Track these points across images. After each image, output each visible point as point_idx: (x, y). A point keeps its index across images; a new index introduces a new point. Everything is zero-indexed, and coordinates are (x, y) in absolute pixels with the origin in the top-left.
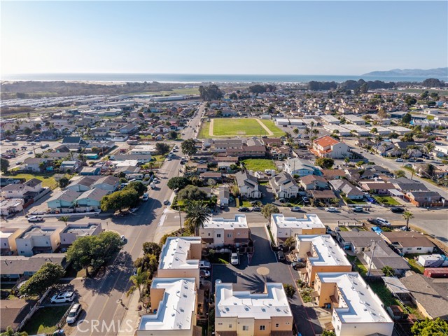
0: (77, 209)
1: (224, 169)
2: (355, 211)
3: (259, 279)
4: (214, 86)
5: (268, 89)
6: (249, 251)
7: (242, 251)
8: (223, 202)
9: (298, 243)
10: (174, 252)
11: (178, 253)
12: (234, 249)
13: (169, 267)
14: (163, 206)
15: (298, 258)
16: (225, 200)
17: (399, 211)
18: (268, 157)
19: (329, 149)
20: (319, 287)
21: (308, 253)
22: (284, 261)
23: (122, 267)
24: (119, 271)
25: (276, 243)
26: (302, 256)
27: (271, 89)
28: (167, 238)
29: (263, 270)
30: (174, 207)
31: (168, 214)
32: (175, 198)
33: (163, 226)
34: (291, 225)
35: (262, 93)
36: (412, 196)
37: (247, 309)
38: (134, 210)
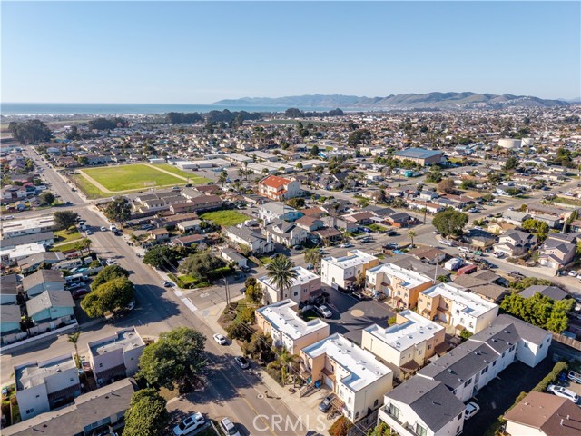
0: (32, 330)
1: (192, 229)
2: (364, 242)
3: (362, 321)
4: (36, 121)
5: (119, 124)
6: (327, 300)
7: (321, 303)
8: (240, 265)
9: (372, 277)
10: (283, 320)
11: (289, 320)
12: (315, 303)
13: (298, 335)
14: (166, 289)
15: (374, 292)
16: (243, 262)
17: (393, 234)
18: (225, 207)
19: (282, 190)
20: (428, 303)
21: (384, 284)
22: (365, 299)
23: (214, 365)
24: (216, 371)
25: (343, 286)
26: (378, 289)
27: (124, 123)
28: (256, 312)
29: (356, 313)
30: (187, 287)
31: (187, 296)
32: (170, 276)
33: (199, 309)
34: (350, 263)
35: (112, 129)
36: (391, 220)
37: (411, 337)
38: (132, 304)
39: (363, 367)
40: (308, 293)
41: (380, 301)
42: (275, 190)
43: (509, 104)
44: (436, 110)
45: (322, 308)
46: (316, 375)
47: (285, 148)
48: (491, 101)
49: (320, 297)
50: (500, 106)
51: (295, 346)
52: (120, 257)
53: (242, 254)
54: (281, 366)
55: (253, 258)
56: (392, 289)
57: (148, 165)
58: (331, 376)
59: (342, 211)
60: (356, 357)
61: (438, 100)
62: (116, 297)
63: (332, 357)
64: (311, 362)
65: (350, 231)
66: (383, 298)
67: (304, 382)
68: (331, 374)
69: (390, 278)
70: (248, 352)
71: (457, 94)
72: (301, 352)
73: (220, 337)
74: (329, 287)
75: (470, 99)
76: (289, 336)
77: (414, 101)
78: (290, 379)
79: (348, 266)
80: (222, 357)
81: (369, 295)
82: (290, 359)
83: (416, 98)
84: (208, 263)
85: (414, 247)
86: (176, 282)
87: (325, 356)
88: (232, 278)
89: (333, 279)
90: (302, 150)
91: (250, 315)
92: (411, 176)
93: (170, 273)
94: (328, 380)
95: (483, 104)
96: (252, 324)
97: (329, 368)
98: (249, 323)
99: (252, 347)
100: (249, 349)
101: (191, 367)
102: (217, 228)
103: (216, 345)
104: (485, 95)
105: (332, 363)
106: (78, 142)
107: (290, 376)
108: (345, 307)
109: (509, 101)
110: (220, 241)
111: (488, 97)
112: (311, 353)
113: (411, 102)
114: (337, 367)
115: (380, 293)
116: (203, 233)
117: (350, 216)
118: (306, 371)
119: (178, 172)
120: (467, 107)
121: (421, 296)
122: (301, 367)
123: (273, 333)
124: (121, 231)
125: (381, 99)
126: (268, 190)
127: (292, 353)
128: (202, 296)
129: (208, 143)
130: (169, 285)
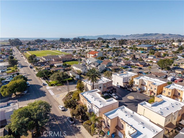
1: (59, 66)
3: (133, 101)
5: (44, 41)
6: (115, 92)
7: (113, 93)
8: (76, 77)
9: (136, 81)
10: (93, 98)
11: (96, 99)
12: (109, 92)
13: (102, 106)
14: (43, 86)
15: (138, 89)
16: (78, 76)
17: (140, 69)
18: (74, 60)
19: (96, 55)
20: (169, 93)
21: (142, 85)
22: (133, 91)
23: (55, 121)
24: (56, 124)
25: (122, 85)
26: (139, 87)
27: (46, 41)
28: (80, 94)
29: (130, 97)
30: (52, 85)
31: (51, 89)
32: (46, 82)
33: (55, 95)
34: (125, 76)
35: (42, 42)
36: (139, 64)
37: (168, 109)
38: (26, 92)
39: (143, 126)
40: (106, 88)
41: (141, 92)
42: (93, 56)
43: (171, 37)
44: (146, 38)
45: (113, 94)
46: (112, 129)
47: (97, 46)
48: (165, 36)
49: (112, 90)
50: (168, 37)
51: (99, 112)
52: (29, 75)
53: (78, 74)
54: (91, 124)
55: (82, 76)
56: (147, 87)
57: (50, 50)
58: (121, 131)
59: (119, 62)
60: (137, 119)
61: (147, 36)
62: (15, 87)
63: (122, 119)
64: (109, 122)
65: (123, 67)
66: (142, 91)
67: (105, 134)
68: (122, 130)
69: (145, 82)
70: (73, 115)
71: (153, 34)
72: (103, 115)
73: (62, 107)
74: (116, 86)
75: (157, 35)
76: (96, 106)
77: (139, 36)
78: (97, 131)
79: (125, 77)
80: (61, 117)
81: (135, 90)
82: (96, 120)
83: (140, 35)
84: (62, 75)
85: (150, 73)
86: (48, 84)
87: (118, 118)
88: (72, 82)
89: (118, 83)
90: (103, 46)
91: (76, 96)
92: (143, 53)
93: (47, 80)
94: (119, 133)
95: (162, 37)
96: (78, 101)
97: (120, 126)
98: (76, 100)
99: (76, 112)
100: (74, 113)
101: (39, 122)
102: (69, 66)
103: (59, 111)
104: (162, 34)
105: (122, 123)
106: (30, 45)
107: (97, 129)
108: (124, 95)
109: (171, 36)
110: (70, 70)
111: (164, 35)
112: (109, 116)
113: (138, 37)
114: (126, 126)
115: (140, 89)
116: (63, 67)
117: (122, 63)
118: (106, 127)
119: (60, 52)
120: (156, 38)
121: (164, 89)
122: (103, 124)
123: (88, 105)
124: (33, 67)
125: (128, 36)
126: (90, 56)
127: (98, 116)
128: (58, 89)
129: (71, 45)
130: (44, 85)
